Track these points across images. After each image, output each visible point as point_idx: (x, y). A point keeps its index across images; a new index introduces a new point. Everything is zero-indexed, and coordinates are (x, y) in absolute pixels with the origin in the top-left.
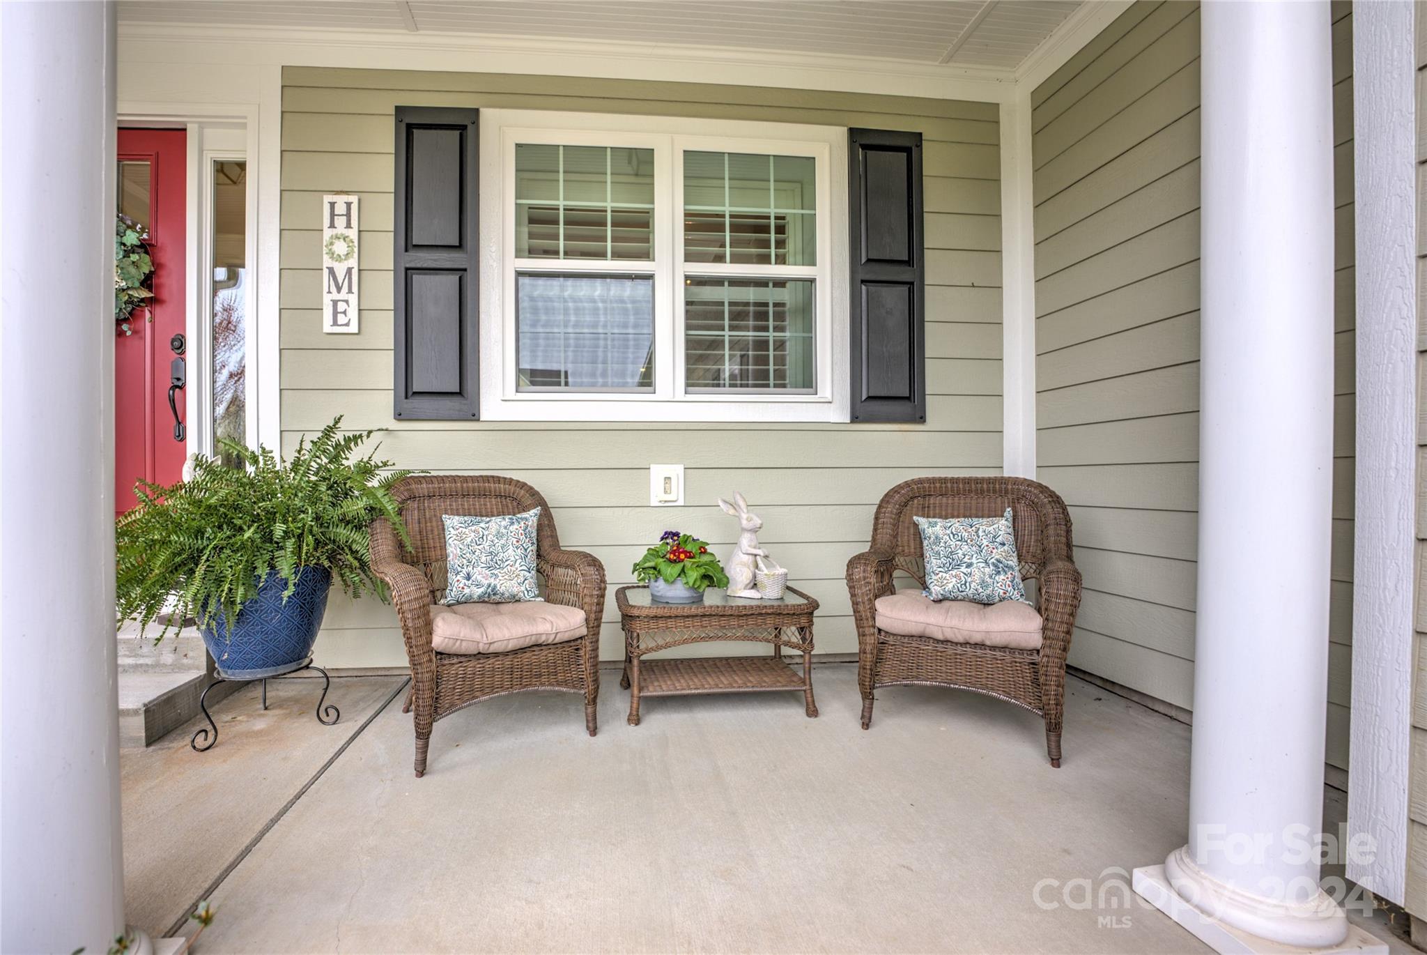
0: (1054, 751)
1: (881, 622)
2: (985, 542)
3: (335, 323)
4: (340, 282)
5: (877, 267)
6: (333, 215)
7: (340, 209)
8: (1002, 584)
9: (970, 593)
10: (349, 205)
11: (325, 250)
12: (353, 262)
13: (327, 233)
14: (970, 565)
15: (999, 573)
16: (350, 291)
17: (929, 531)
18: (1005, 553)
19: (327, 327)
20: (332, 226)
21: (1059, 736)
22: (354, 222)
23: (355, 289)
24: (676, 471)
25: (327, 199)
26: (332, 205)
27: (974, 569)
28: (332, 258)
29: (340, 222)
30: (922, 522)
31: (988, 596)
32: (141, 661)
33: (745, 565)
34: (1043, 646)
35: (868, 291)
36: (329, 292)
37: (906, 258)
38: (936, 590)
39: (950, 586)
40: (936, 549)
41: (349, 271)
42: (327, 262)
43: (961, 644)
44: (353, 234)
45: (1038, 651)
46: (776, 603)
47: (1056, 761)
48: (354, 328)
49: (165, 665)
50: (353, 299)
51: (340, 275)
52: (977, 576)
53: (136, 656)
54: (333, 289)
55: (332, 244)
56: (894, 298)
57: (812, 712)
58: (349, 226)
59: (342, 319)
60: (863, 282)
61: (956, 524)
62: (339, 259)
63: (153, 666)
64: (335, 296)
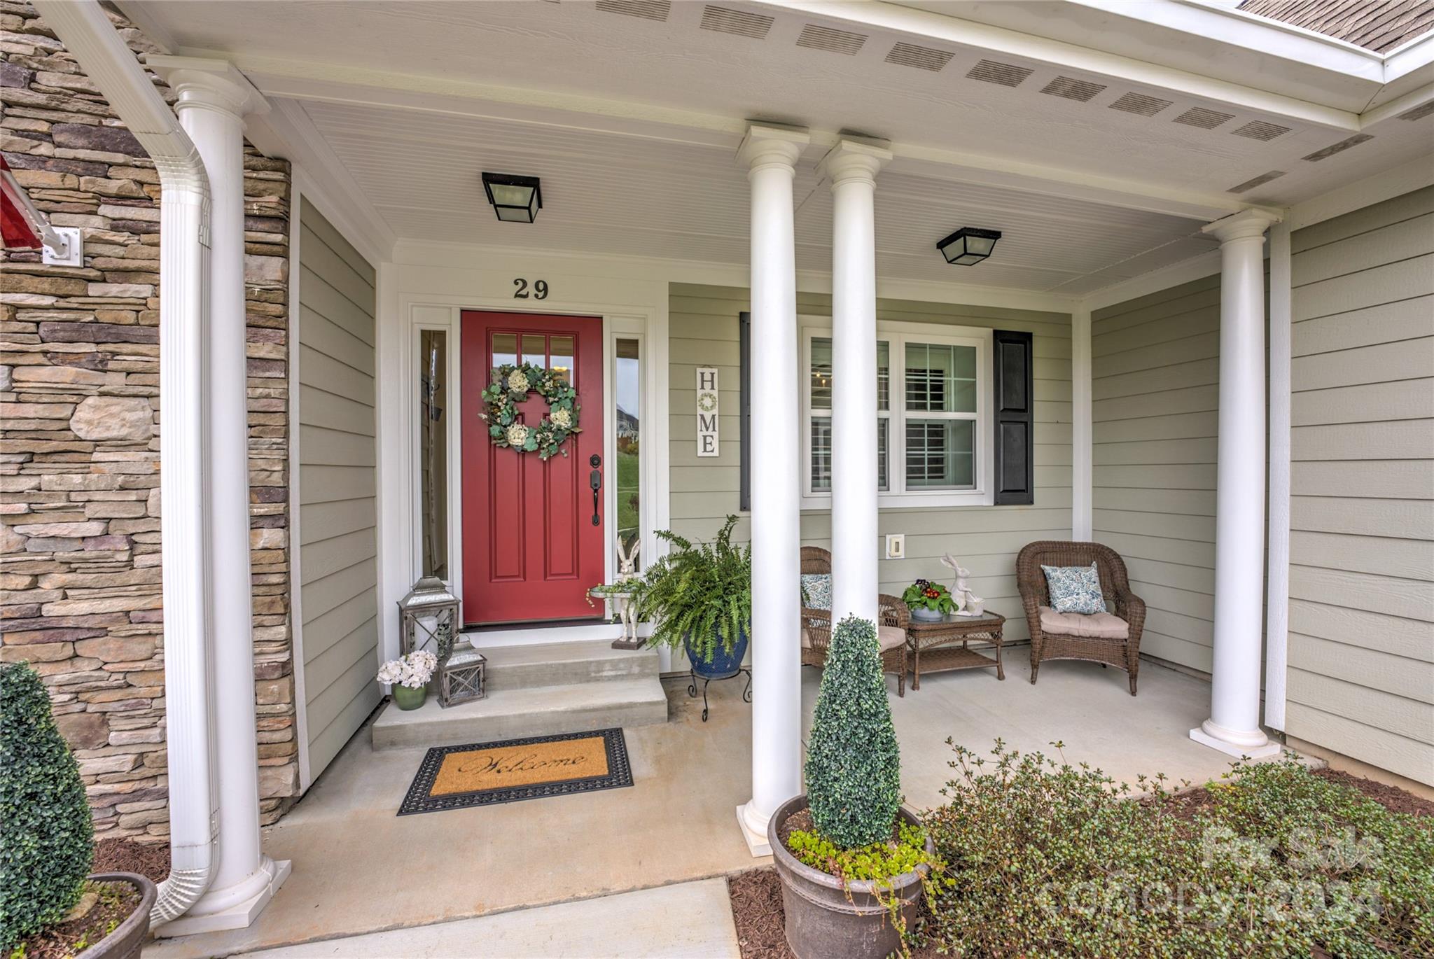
0: (1133, 688)
1: (1044, 627)
2: (1085, 581)
3: (705, 450)
4: (708, 424)
5: (1009, 413)
6: (703, 381)
7: (707, 377)
8: (1097, 604)
9: (1079, 609)
10: (712, 374)
11: (698, 403)
12: (715, 411)
13: (700, 392)
14: (1078, 594)
15: (1093, 598)
16: (714, 430)
17: (1053, 574)
18: (1096, 587)
19: (700, 453)
20: (702, 388)
21: (1136, 681)
22: (716, 386)
23: (717, 428)
24: (901, 538)
25: (699, 370)
26: (702, 374)
27: (1080, 596)
28: (703, 408)
29: (708, 385)
30: (1048, 569)
31: (1088, 611)
32: (619, 673)
33: (961, 597)
34: (1129, 637)
35: (1004, 428)
36: (701, 430)
37: (1024, 408)
38: (1060, 607)
39: (1068, 605)
40: (1059, 584)
41: (713, 417)
42: (700, 411)
43: (1087, 638)
44: (715, 393)
45: (1126, 640)
46: (979, 619)
47: (1133, 693)
48: (716, 453)
49: (634, 674)
50: (716, 435)
51: (708, 420)
52: (1082, 600)
53: (616, 670)
54: (704, 428)
55: (702, 399)
56: (1018, 430)
57: (1001, 677)
58: (713, 388)
59: (709, 448)
60: (1001, 422)
61: (1068, 571)
62: (707, 409)
63: (626, 675)
64: (705, 433)
